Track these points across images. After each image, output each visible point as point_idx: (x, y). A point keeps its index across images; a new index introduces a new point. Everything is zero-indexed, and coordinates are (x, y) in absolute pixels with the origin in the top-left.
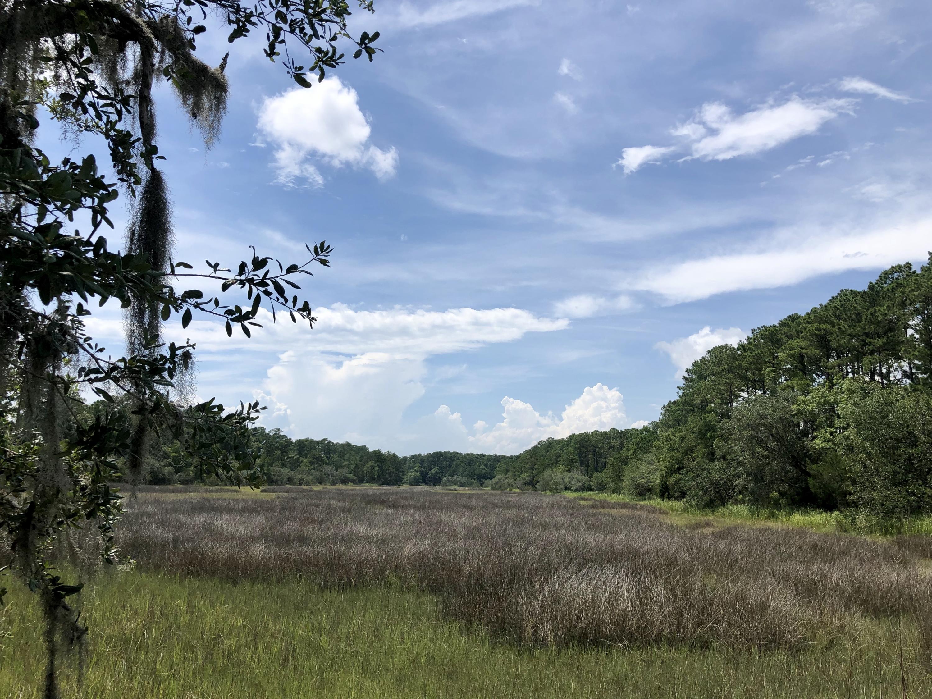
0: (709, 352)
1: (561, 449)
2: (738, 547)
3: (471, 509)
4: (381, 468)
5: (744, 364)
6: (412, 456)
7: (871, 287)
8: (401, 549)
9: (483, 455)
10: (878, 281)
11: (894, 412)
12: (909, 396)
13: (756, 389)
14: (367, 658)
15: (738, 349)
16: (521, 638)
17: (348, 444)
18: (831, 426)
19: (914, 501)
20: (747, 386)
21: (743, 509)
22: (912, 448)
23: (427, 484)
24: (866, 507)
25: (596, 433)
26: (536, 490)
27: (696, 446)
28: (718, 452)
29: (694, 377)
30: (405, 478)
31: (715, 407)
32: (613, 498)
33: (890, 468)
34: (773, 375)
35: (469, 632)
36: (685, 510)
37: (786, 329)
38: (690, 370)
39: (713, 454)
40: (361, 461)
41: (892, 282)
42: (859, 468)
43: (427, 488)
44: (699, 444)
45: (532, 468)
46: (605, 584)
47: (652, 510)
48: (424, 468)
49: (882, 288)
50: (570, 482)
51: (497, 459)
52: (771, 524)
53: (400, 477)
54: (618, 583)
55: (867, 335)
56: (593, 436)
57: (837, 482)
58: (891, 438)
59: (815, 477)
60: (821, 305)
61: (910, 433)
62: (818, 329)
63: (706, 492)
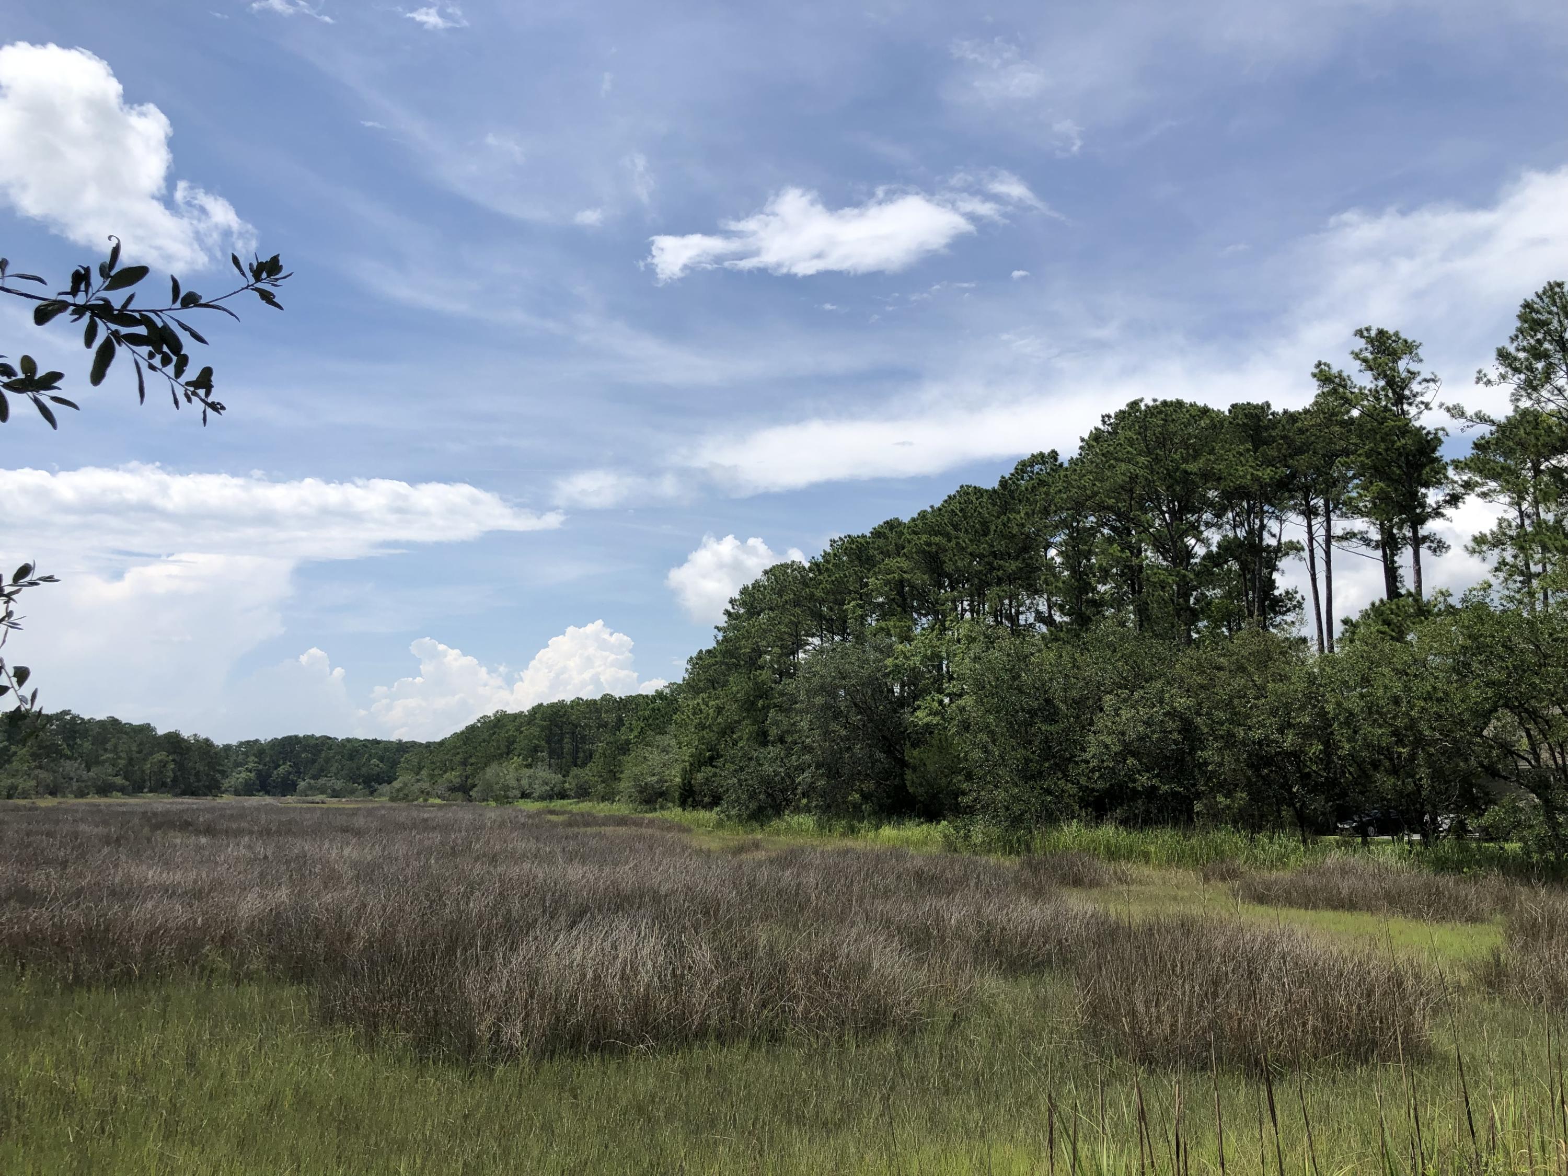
0: (766, 572)
1: (518, 729)
2: (811, 879)
3: (358, 833)
4: (180, 766)
5: (819, 593)
6: (241, 744)
7: (1004, 483)
8: (233, 907)
9: (376, 742)
10: (1012, 475)
11: (1029, 670)
12: (1048, 648)
13: (834, 633)
14: (174, 1109)
15: (811, 569)
16: (470, 1047)
17: (114, 722)
18: (940, 691)
19: (1050, 802)
20: (821, 627)
21: (808, 821)
22: (1051, 725)
23: (268, 793)
24: (984, 813)
25: (577, 702)
26: (470, 799)
27: (739, 722)
28: (774, 732)
29: (742, 611)
30: (226, 784)
31: (772, 660)
32: (602, 809)
33: (1020, 753)
34: (859, 612)
35: (372, 1045)
36: (720, 825)
37: (881, 542)
38: (735, 601)
39: (765, 734)
40: (140, 752)
41: (1031, 478)
42: (977, 754)
43: (268, 800)
44: (744, 718)
45: (464, 763)
46: (614, 947)
47: (668, 827)
48: (265, 765)
49: (1018, 485)
50: (530, 785)
51: (403, 748)
52: (849, 843)
53: (218, 781)
54: (637, 945)
55: (994, 554)
56: (572, 707)
57: (946, 776)
58: (1023, 710)
59: (914, 769)
60: (932, 507)
61: (1047, 701)
62: (929, 544)
63: (752, 796)
